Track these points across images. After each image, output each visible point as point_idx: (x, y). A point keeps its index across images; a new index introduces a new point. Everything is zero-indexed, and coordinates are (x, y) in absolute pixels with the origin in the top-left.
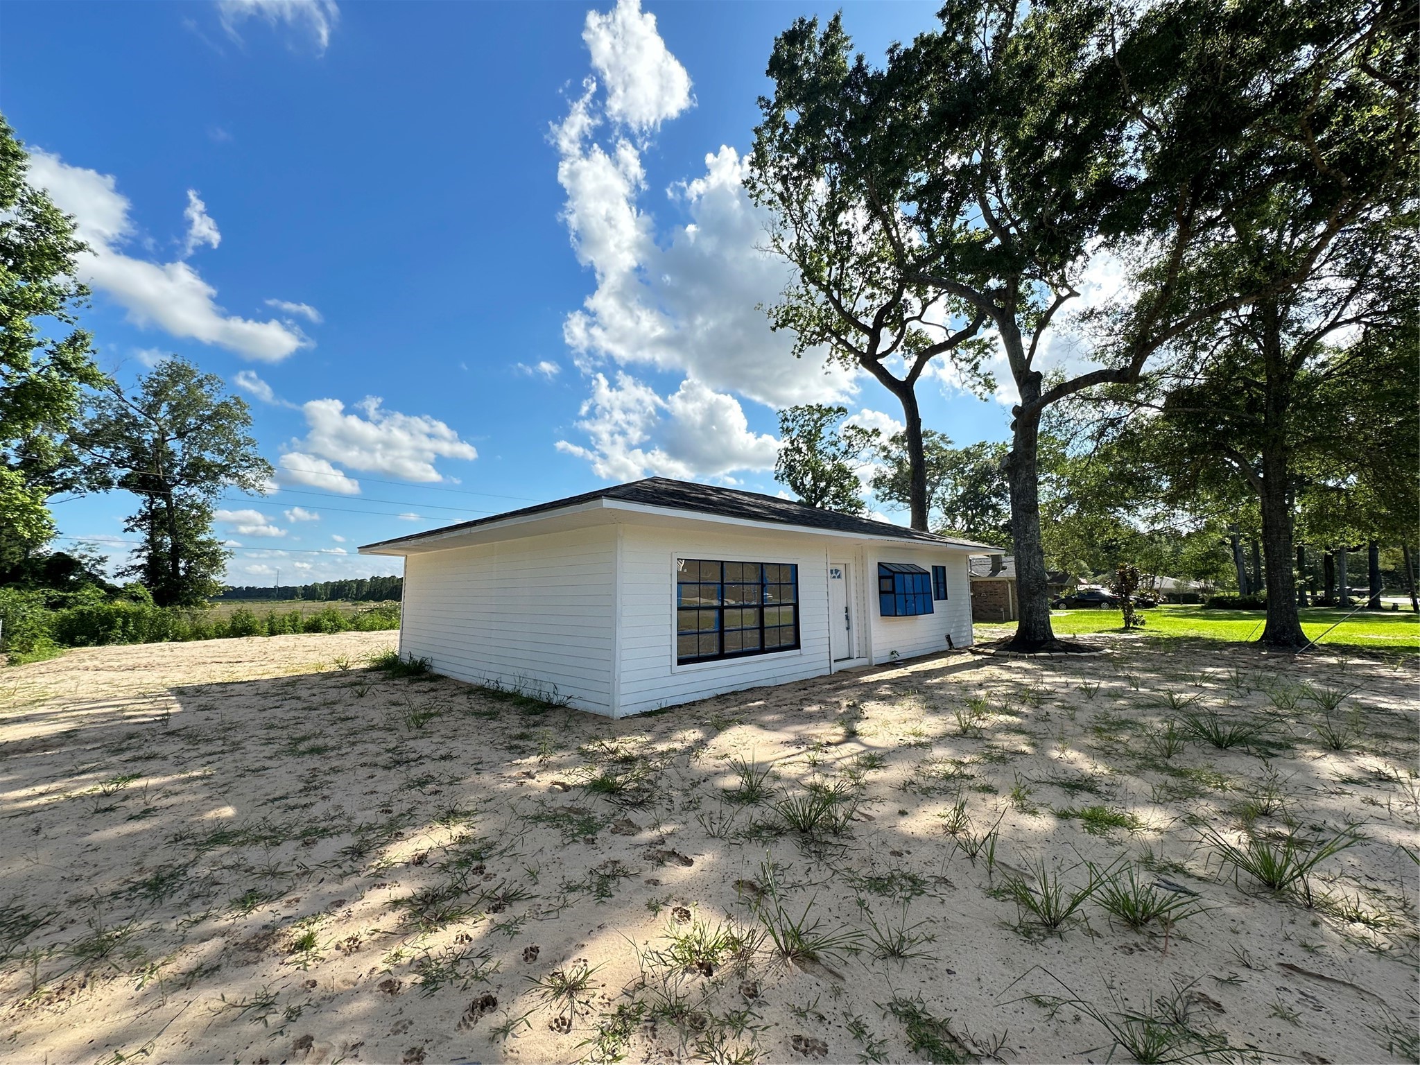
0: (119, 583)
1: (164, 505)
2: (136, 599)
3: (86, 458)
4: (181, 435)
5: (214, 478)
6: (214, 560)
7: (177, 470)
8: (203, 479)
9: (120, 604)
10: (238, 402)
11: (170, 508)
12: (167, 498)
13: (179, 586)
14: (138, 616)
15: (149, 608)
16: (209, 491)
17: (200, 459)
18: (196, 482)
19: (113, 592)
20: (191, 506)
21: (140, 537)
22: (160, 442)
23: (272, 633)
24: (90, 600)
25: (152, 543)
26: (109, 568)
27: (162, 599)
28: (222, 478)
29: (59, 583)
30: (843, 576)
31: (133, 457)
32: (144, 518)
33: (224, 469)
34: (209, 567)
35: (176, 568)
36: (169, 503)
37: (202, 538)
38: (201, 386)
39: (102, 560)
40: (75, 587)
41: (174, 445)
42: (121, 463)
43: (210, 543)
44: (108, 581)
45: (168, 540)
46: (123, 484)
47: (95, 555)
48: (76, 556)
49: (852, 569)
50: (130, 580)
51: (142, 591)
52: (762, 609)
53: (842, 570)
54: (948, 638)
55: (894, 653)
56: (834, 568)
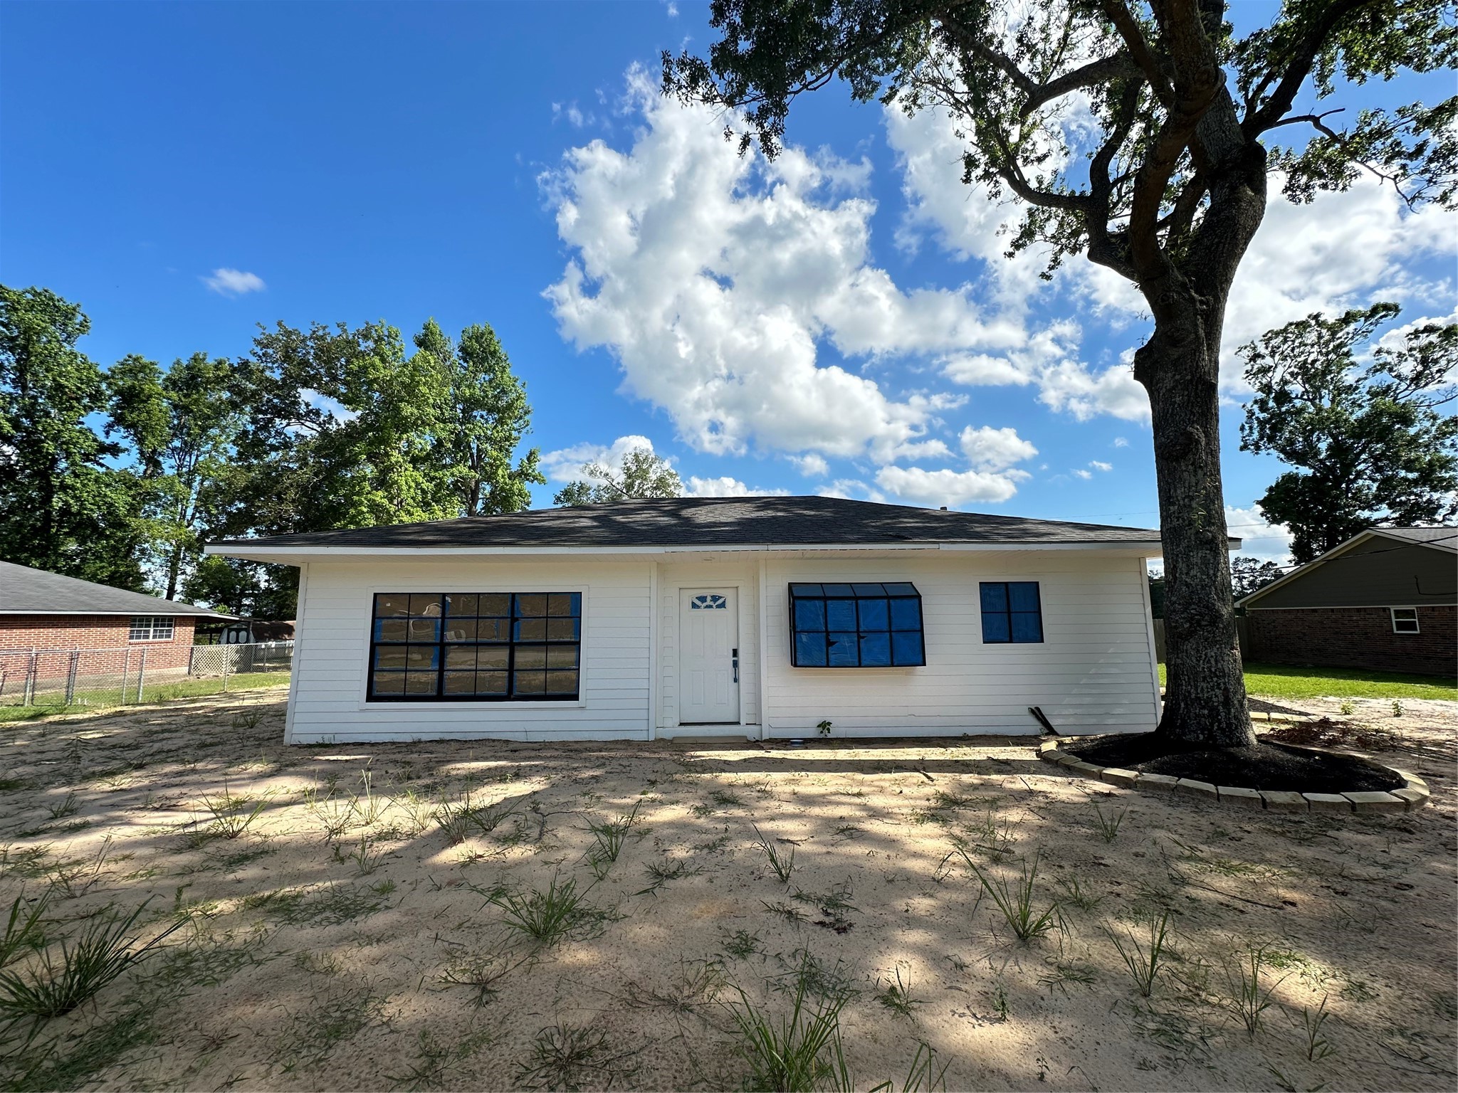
30: (731, 604)
52: (512, 647)
53: (729, 596)
54: (1037, 713)
55: (824, 725)
56: (708, 593)
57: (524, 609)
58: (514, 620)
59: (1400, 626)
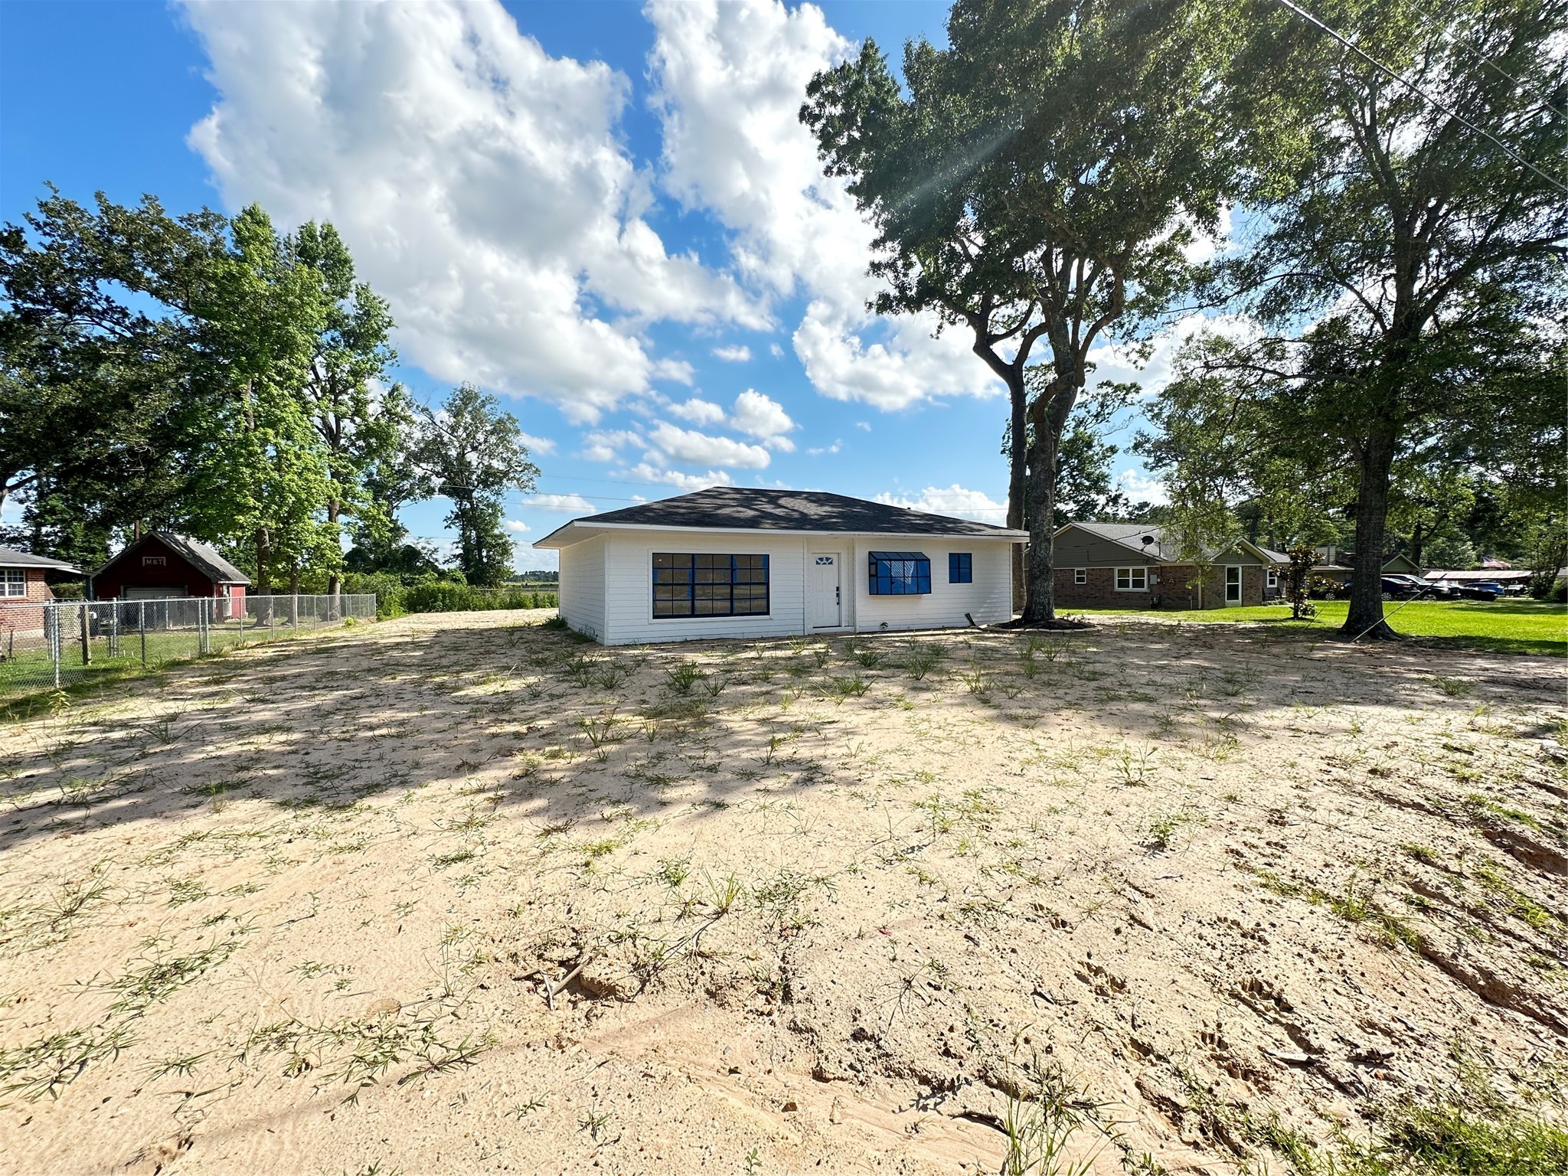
0: (445, 567)
1: (468, 506)
2: (456, 580)
3: (418, 472)
4: (474, 449)
5: (500, 483)
6: (505, 551)
7: (474, 477)
8: (493, 484)
9: (444, 584)
10: (510, 418)
11: (473, 509)
12: (470, 499)
13: (483, 571)
14: (452, 593)
15: (463, 587)
16: (498, 494)
17: (490, 467)
18: (488, 486)
19: (442, 575)
20: (488, 506)
21: (456, 532)
22: (462, 455)
23: (536, 606)
24: (428, 581)
25: (465, 538)
26: (440, 556)
27: (472, 580)
28: (504, 481)
29: (411, 569)
30: (835, 562)
31: (444, 470)
32: (457, 517)
33: (506, 474)
34: (502, 555)
35: (481, 557)
36: (472, 504)
37: (496, 532)
38: (484, 406)
39: (436, 550)
40: (421, 571)
41: (472, 457)
42: (438, 474)
43: (501, 536)
44: (441, 567)
45: (474, 533)
46: (442, 491)
47: (431, 547)
48: (419, 547)
49: (844, 556)
50: (452, 566)
51: (460, 575)
52: (732, 585)
53: (835, 557)
54: (968, 616)
55: (884, 624)
56: (824, 556)
57: (738, 564)
58: (733, 570)
59: (1079, 579)
